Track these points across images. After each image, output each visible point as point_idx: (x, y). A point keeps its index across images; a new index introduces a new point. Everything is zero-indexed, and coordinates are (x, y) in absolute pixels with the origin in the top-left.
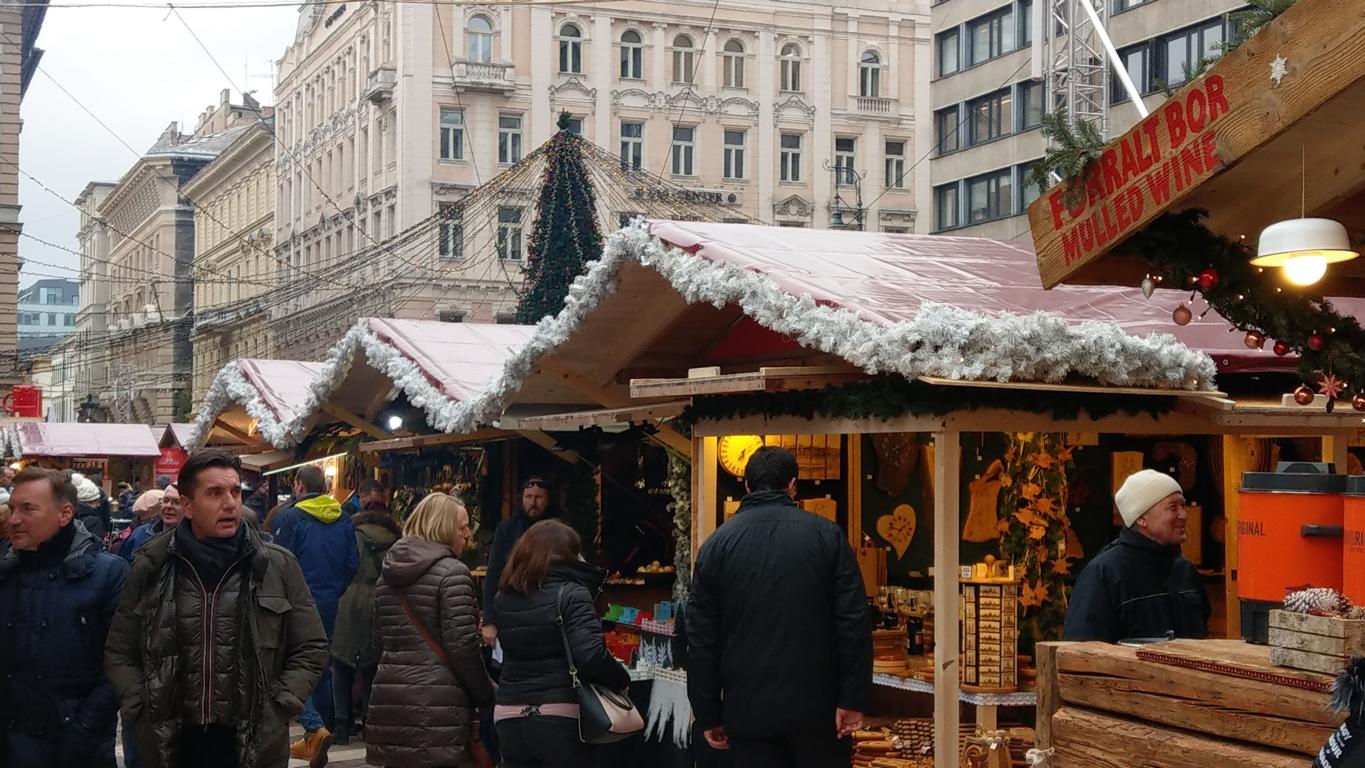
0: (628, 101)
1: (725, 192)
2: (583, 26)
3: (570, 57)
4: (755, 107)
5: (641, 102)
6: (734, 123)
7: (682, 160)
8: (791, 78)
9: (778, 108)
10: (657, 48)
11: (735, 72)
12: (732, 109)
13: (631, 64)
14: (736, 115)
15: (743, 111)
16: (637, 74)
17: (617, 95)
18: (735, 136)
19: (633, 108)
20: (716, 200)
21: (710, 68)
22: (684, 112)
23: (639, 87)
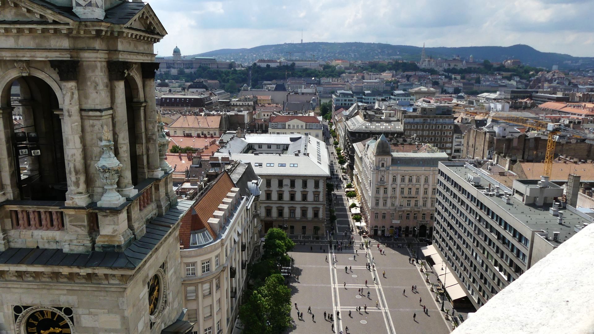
0: (402, 185)
1: (415, 197)
3: (394, 180)
4: (420, 185)
5: (404, 185)
7: (410, 193)
8: (426, 181)
9: (424, 185)
10: (407, 178)
11: (418, 180)
12: (417, 186)
13: (403, 180)
14: (418, 186)
15: (419, 186)
16: (404, 181)
17: (400, 185)
18: (418, 189)
19: (403, 186)
20: (414, 197)
21: (414, 180)
22: (410, 186)
23: (404, 183)
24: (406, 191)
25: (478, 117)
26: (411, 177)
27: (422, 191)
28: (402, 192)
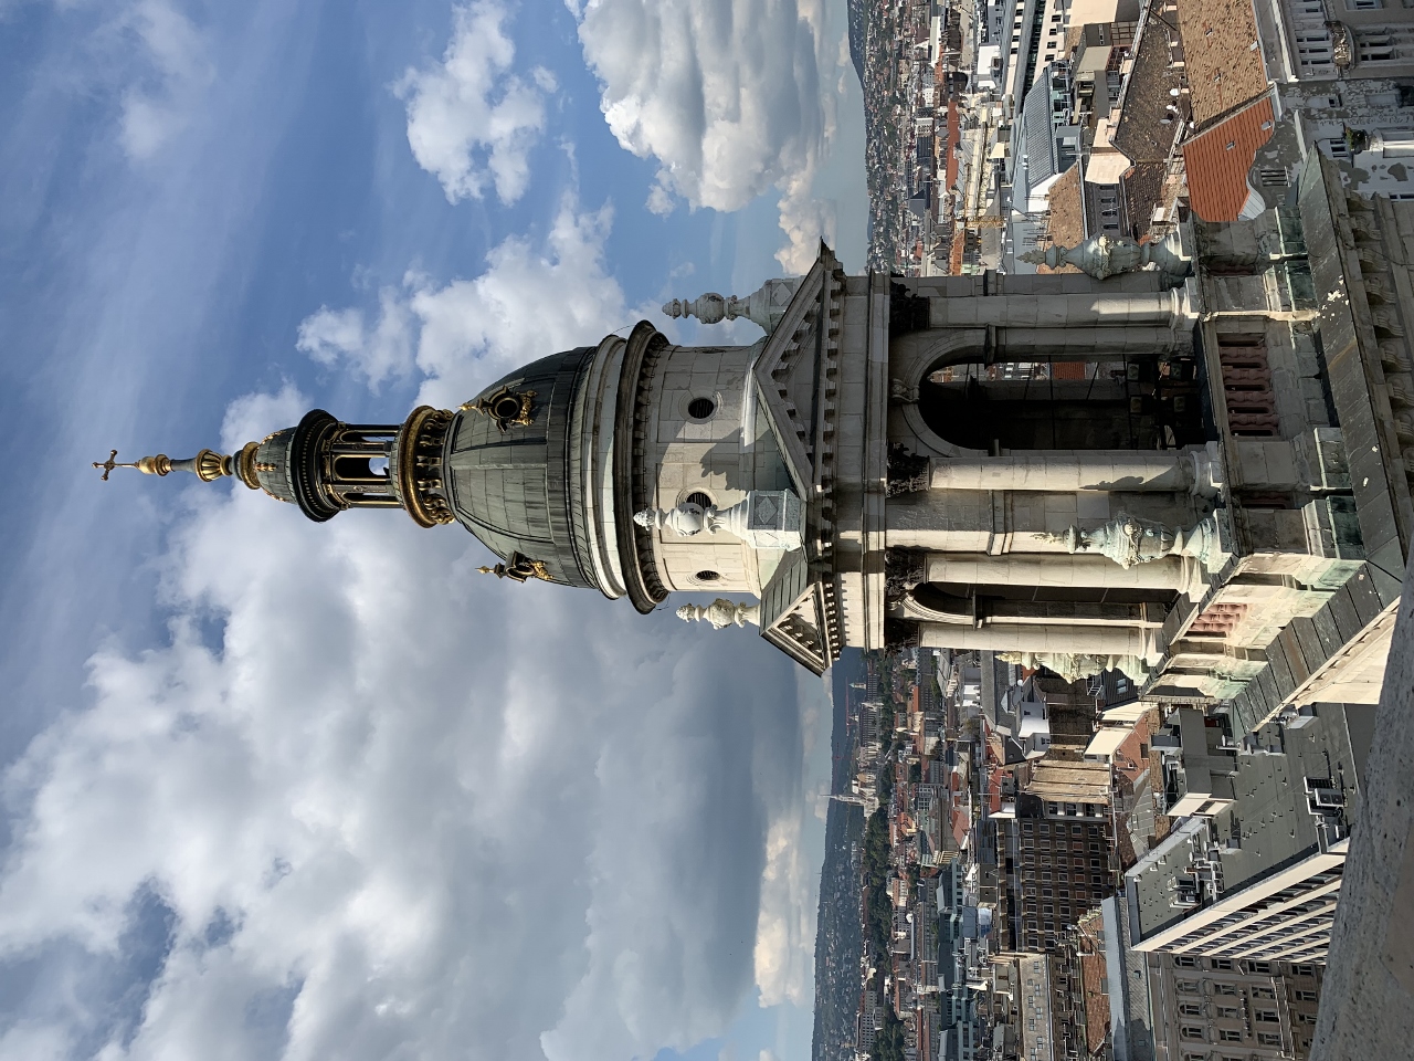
0: (1213, 1037)
2: (1185, 1054)
5: (1211, 1030)
6: (1213, 991)
7: (1232, 1013)
10: (1190, 1022)
11: (1192, 988)
12: (1207, 989)
13: (1195, 1033)
14: (1209, 988)
15: (1207, 985)
16: (1199, 1031)
17: (1211, 1041)
18: (1218, 989)
19: (1214, 1035)
20: (1246, 1001)
21: (1192, 1000)
22: (1212, 1011)
23: (1206, 1030)
24: (1229, 1025)
25: (999, 752)
26: (1182, 1007)
27: (1221, 977)
28: (1234, 1037)
